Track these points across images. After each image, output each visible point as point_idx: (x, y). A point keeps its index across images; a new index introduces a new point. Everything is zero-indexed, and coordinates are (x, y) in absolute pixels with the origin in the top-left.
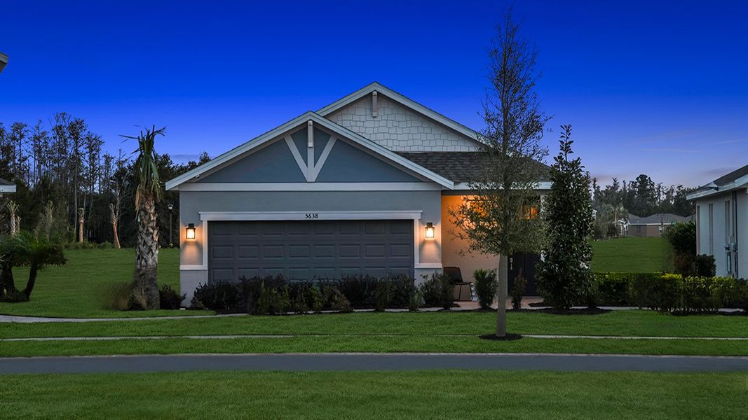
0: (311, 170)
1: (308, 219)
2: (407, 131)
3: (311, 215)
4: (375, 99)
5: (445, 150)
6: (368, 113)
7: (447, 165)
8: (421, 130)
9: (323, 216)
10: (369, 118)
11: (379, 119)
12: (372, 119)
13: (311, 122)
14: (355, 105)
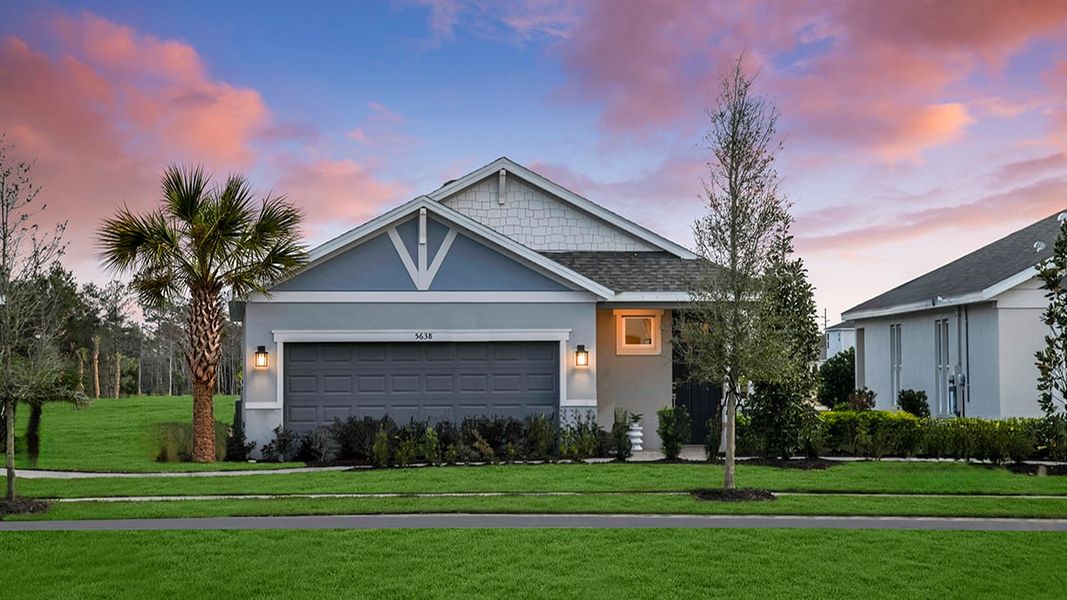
0: (423, 276)
1: (419, 340)
2: (544, 223)
3: (423, 335)
4: (502, 180)
5: (595, 249)
6: (493, 198)
7: (601, 269)
8: (563, 222)
9: (439, 336)
10: (494, 205)
11: (507, 206)
12: (498, 207)
13: (423, 211)
14: (476, 188)
